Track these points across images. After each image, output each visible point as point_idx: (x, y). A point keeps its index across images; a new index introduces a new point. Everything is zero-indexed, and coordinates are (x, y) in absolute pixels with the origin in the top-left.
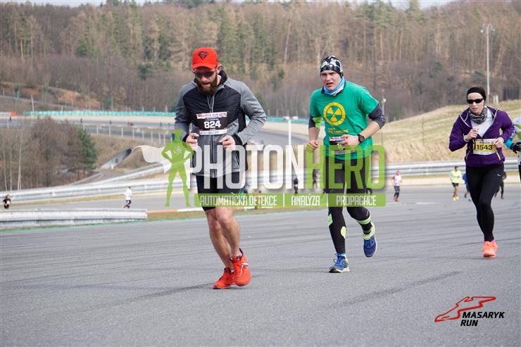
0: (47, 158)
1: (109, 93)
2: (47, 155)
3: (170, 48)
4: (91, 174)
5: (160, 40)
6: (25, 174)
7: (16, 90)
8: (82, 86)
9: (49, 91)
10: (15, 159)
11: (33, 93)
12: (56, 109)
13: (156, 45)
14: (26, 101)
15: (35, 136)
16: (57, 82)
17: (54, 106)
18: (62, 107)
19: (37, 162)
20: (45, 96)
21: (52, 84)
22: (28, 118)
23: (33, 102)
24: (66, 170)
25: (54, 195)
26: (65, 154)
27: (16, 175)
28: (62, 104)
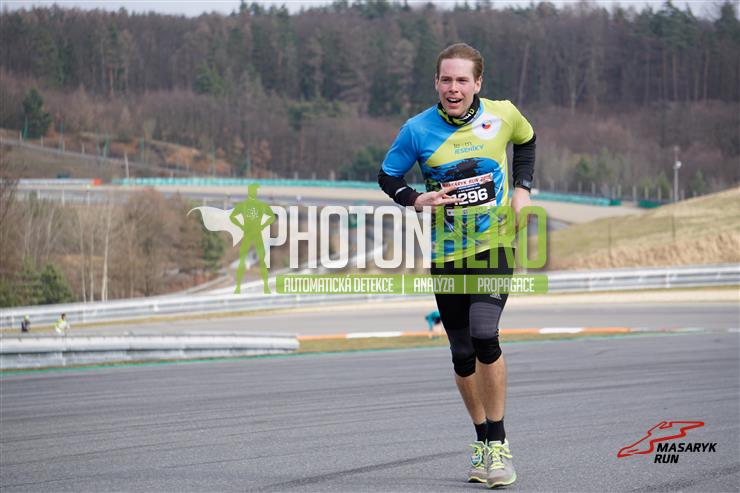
0: (147, 252)
1: (243, 150)
2: (147, 246)
3: (339, 81)
4: (214, 276)
5: (323, 68)
6: (113, 276)
7: (102, 145)
8: (203, 140)
9: (153, 147)
10: (98, 252)
11: (127, 150)
12: (163, 175)
13: (318, 77)
14: (115, 162)
15: (130, 217)
16: (164, 133)
17: (160, 170)
18: (172, 172)
19: (132, 257)
20: (147, 154)
21: (157, 136)
22: (121, 188)
23: (127, 163)
24: (176, 271)
25: (156, 309)
26: (176, 246)
27: (100, 277)
28: (172, 166)
